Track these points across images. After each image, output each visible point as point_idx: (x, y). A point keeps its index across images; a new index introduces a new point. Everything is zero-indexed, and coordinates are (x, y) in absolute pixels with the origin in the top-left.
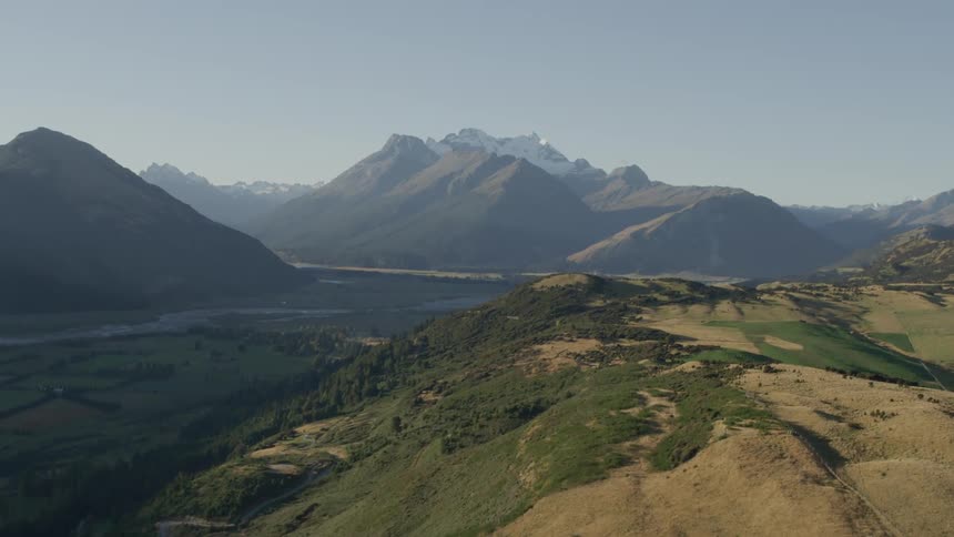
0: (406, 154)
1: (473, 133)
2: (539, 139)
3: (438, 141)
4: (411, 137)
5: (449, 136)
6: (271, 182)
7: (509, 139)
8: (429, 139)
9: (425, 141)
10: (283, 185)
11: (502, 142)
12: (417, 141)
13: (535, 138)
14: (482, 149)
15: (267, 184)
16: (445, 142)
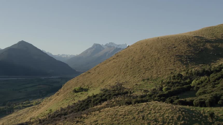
0: (97, 48)
1: (112, 43)
2: (127, 45)
3: (104, 45)
4: (98, 44)
5: (107, 44)
6: (66, 54)
7: (120, 45)
8: (102, 45)
9: (101, 45)
10: (69, 55)
11: (118, 45)
12: (100, 45)
13: (126, 44)
14: (114, 47)
15: (65, 55)
16: (106, 45)
